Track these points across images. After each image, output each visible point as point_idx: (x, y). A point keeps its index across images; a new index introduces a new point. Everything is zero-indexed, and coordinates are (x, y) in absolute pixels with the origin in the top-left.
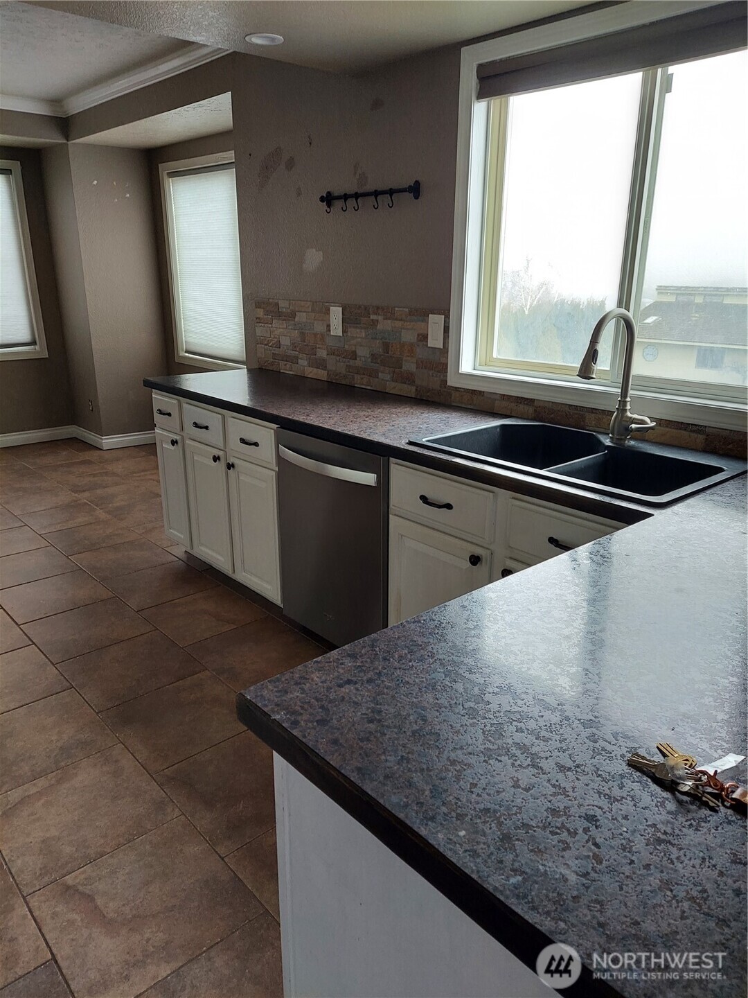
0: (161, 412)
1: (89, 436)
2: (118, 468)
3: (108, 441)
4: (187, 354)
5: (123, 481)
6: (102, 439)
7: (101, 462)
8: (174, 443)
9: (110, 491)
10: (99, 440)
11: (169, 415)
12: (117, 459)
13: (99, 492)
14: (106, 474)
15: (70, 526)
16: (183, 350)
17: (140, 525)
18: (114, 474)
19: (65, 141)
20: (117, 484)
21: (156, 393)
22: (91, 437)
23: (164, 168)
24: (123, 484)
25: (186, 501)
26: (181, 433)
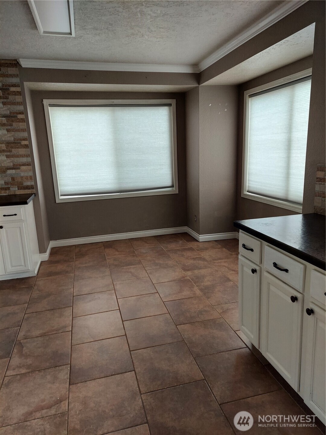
0: (244, 246)
1: (193, 233)
2: (206, 255)
3: (202, 238)
4: (248, 193)
5: (209, 265)
6: (199, 236)
7: (198, 250)
8: (254, 271)
9: (203, 272)
10: (197, 236)
11: (252, 250)
12: (206, 249)
13: (196, 272)
14: (200, 259)
15: (180, 298)
16: (246, 191)
17: (219, 305)
18: (204, 260)
19: (198, 85)
20: (205, 267)
21: (242, 232)
22: (194, 234)
23: (247, 93)
24: (209, 267)
25: (258, 312)
26: (260, 265)
